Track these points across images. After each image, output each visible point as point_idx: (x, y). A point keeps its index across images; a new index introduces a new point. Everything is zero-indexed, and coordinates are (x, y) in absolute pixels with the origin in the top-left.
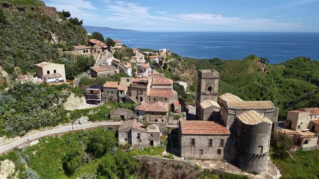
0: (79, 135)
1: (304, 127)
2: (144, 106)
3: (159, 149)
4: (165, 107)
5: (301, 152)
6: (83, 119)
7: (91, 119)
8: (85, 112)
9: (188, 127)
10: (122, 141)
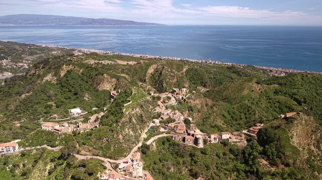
0: (165, 137)
1: (213, 138)
2: (178, 131)
3: (181, 141)
4: (182, 132)
5: (211, 143)
6: (164, 134)
7: (166, 134)
8: (165, 132)
9: (187, 137)
10: (173, 139)
